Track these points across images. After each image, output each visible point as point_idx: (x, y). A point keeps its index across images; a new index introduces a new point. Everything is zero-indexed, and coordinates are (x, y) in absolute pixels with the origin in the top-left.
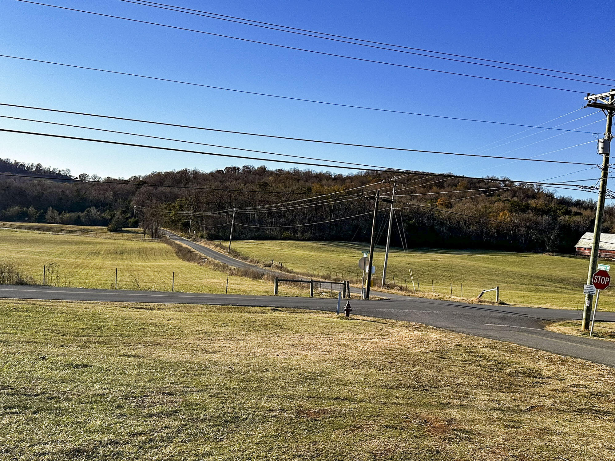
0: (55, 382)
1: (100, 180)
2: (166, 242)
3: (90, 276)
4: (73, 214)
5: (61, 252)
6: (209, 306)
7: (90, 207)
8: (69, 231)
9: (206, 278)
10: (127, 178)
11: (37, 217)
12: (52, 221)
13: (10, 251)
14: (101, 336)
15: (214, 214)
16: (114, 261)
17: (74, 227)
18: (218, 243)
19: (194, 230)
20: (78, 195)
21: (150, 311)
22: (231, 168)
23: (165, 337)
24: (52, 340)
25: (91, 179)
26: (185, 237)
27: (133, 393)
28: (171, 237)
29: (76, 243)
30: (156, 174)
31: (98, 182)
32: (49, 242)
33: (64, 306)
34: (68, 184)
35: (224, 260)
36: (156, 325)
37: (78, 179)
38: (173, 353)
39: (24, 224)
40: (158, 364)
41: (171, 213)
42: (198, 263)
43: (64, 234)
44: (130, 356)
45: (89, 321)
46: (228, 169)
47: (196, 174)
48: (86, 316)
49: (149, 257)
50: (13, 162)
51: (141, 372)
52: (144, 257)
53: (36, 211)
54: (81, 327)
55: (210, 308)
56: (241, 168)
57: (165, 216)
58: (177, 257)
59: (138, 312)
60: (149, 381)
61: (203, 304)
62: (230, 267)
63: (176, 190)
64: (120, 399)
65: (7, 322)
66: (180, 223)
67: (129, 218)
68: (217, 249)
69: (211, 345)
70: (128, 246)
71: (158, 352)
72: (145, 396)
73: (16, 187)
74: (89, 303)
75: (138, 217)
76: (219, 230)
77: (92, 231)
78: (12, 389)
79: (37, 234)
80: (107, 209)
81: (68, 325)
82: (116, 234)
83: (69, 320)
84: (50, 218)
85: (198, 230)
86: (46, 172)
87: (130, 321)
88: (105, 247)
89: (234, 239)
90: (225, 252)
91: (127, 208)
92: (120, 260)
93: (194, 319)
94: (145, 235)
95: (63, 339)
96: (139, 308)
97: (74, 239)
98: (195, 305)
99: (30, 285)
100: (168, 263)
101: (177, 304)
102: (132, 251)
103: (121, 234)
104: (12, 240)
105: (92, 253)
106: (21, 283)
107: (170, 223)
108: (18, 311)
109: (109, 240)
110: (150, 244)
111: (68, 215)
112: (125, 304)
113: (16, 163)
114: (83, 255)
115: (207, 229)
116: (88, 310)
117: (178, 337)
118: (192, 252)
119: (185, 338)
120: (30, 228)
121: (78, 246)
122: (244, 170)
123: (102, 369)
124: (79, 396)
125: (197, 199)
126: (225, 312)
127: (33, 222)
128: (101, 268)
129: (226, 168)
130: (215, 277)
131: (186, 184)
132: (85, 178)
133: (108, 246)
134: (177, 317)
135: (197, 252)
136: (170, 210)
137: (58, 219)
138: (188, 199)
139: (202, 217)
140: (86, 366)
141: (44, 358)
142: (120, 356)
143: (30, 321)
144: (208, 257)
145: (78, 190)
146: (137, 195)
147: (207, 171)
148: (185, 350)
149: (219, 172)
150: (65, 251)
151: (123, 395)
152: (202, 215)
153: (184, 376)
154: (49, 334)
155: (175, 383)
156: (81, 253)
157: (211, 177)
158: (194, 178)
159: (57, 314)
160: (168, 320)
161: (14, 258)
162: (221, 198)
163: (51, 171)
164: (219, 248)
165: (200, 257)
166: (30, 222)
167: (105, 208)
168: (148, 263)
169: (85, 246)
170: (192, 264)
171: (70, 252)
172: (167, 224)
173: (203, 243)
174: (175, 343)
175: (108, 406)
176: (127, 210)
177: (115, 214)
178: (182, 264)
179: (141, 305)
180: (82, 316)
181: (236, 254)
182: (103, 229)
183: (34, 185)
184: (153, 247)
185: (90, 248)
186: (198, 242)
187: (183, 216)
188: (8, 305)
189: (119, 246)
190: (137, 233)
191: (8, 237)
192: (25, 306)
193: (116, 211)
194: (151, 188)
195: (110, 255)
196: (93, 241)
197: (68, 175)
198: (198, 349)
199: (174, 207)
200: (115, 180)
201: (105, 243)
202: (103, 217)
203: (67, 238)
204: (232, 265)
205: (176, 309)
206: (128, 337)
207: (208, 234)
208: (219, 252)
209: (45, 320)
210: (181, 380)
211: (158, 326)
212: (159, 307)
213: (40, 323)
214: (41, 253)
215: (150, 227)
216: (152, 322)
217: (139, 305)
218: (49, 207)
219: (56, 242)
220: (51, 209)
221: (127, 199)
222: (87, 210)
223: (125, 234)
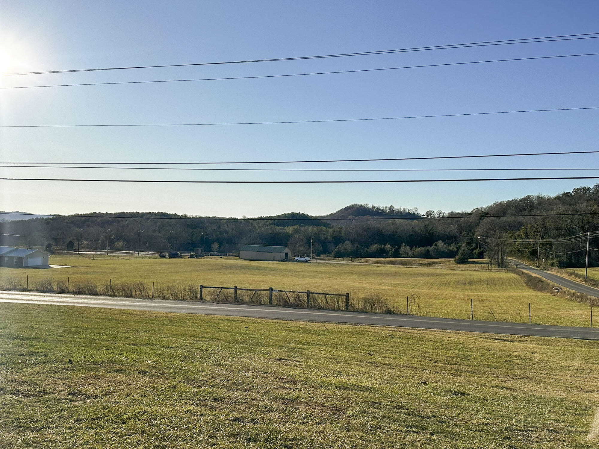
0: (440, 407)
1: (445, 215)
2: (513, 271)
3: (445, 306)
4: (423, 248)
5: (415, 283)
6: (575, 340)
7: (437, 241)
8: (421, 264)
9: (563, 310)
10: (469, 211)
11: (392, 253)
12: (405, 256)
13: (374, 284)
14: (470, 366)
15: (564, 240)
16: (464, 292)
17: (424, 260)
18: (572, 271)
19: (543, 258)
20: (426, 230)
21: (511, 343)
22: (580, 189)
23: (533, 371)
24: (427, 366)
25: (437, 215)
26: (533, 266)
27: (516, 425)
28: (518, 266)
29: (428, 275)
30: (498, 203)
31: (443, 217)
32: (404, 274)
33: (430, 334)
34: (417, 221)
35: (581, 289)
36: (521, 358)
37: (425, 216)
38: (546, 388)
39: (383, 259)
40: (533, 398)
41: (516, 241)
42: (551, 293)
43: (417, 267)
44: (502, 388)
45: (455, 350)
46: (576, 191)
47: (540, 199)
48: (452, 345)
49: (497, 287)
50: (371, 206)
51: (518, 406)
52: (492, 287)
53: (392, 247)
54: (449, 355)
55: (576, 342)
56: (591, 187)
57: (511, 246)
58: (526, 287)
59: (500, 343)
60: (529, 416)
61: (567, 338)
62: (589, 297)
63: (521, 219)
64: (505, 430)
65: (386, 347)
66: (527, 251)
67: (474, 249)
68: (571, 278)
69: (586, 383)
70: (476, 277)
71: (529, 387)
72: (529, 430)
73: (374, 227)
74: (451, 333)
75: (482, 248)
76: (571, 257)
77: (440, 264)
78: (407, 409)
79: (394, 268)
80: (452, 242)
81: (437, 353)
82: (463, 265)
83: (438, 348)
84: (404, 253)
85: (547, 257)
86: (398, 212)
87: (493, 352)
88: (454, 278)
89: (590, 265)
90: (581, 281)
91: (472, 239)
92: (469, 291)
93: (560, 354)
94: (491, 265)
95: (436, 366)
96: (499, 340)
97: (425, 271)
98: (558, 339)
99: (396, 314)
100: (519, 294)
101: (538, 337)
102: (480, 281)
103: (467, 265)
104: (375, 273)
105: (443, 284)
106: (389, 312)
107: (516, 252)
108: (393, 338)
109: (457, 271)
110: (497, 274)
111: (418, 249)
112: (484, 334)
113: (374, 207)
114: (435, 286)
115: (557, 256)
116: (452, 339)
117: (547, 371)
118: (542, 281)
119: (555, 374)
120: (388, 263)
121: (429, 278)
122: (595, 189)
123: (479, 399)
124: (466, 422)
125: (544, 225)
126: (594, 348)
127: (390, 258)
128: (453, 298)
129: (574, 190)
130: (573, 308)
131: (530, 211)
132: (431, 214)
133: (457, 277)
134: (542, 350)
135: (549, 282)
136: (516, 239)
137: (410, 254)
138: (533, 227)
139: (551, 245)
140: (463, 394)
141: (425, 383)
142: (493, 387)
143: (404, 347)
144: (562, 287)
145: (425, 226)
146: (481, 227)
147: (553, 195)
148: (558, 387)
149: (566, 195)
150: (419, 283)
151: (508, 427)
152: (551, 242)
153: (564, 415)
154: (423, 360)
155: (558, 421)
156: (433, 285)
157: (558, 201)
158: (538, 203)
159: (426, 342)
160: (533, 354)
161: (378, 289)
162: (571, 222)
163: (402, 211)
164: (573, 276)
165: (553, 286)
166: (387, 257)
167: (450, 241)
168: (497, 293)
169: (436, 278)
170: (544, 294)
171: (423, 283)
172: (512, 253)
173: (554, 272)
174: (545, 378)
175: (495, 436)
176: (471, 242)
177: (460, 246)
178: (534, 294)
179: (500, 337)
180: (448, 345)
181: (595, 283)
182: (451, 261)
183: (389, 225)
184: (501, 277)
185: (440, 279)
186: (548, 270)
187: (530, 244)
188: (384, 331)
189: (467, 276)
190: (483, 263)
191: (371, 271)
192: (398, 333)
193: (461, 243)
194: (494, 218)
195: (459, 286)
196: (443, 272)
197: (416, 213)
198: (572, 386)
199: (519, 235)
200: (459, 213)
201: (454, 275)
202: (449, 250)
203: (419, 271)
204: (592, 295)
205: (538, 342)
206: (495, 368)
207: (560, 262)
208: (574, 280)
209: (416, 347)
210: (562, 418)
211: (524, 359)
212: (519, 339)
213: (413, 349)
214: (399, 284)
215: (496, 257)
216: (517, 355)
217: (499, 336)
218: (402, 243)
219: (410, 275)
220: (403, 244)
221: (470, 231)
222: (435, 243)
223: (471, 265)
